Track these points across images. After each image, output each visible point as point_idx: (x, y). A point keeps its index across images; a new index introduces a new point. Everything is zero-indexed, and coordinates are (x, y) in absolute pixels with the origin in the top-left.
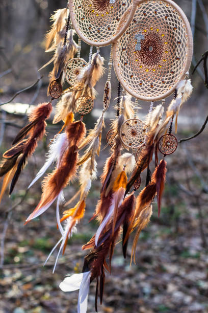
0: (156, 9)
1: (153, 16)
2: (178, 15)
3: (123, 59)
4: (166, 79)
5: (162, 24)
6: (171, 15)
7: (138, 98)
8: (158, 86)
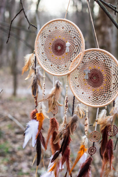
0: (97, 56)
1: (95, 60)
2: (112, 60)
3: (76, 84)
4: (107, 95)
5: (102, 64)
6: (108, 60)
7: (88, 106)
8: (101, 99)
